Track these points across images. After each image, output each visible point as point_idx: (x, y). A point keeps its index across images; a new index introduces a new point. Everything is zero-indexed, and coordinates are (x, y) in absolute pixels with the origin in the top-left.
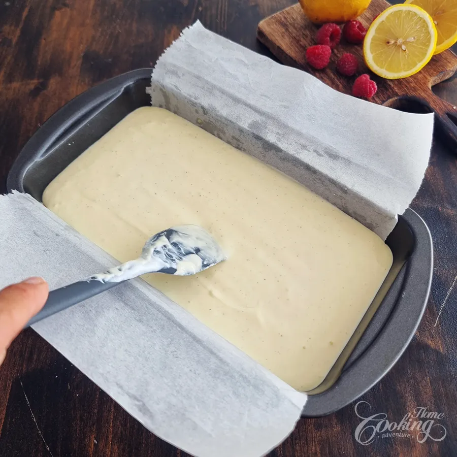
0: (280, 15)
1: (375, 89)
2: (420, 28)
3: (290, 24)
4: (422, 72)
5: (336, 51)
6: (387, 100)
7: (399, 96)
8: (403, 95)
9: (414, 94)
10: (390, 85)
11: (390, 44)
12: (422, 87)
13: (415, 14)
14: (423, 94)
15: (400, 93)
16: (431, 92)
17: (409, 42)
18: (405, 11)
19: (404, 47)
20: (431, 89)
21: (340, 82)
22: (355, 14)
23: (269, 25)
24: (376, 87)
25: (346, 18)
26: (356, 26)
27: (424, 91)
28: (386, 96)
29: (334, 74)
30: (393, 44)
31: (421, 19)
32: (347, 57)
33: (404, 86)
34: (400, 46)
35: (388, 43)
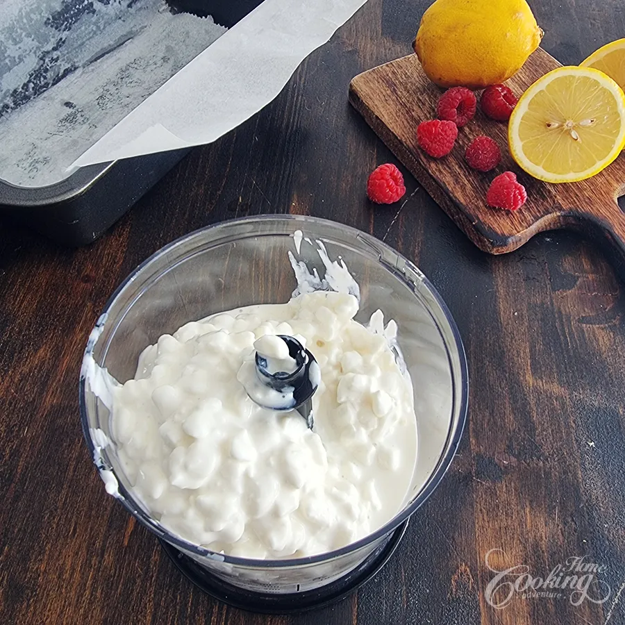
0: (388, 69)
1: (522, 198)
2: (601, 106)
3: (401, 83)
4: (604, 173)
5: (467, 130)
6: (542, 216)
7: (564, 210)
8: (571, 209)
9: (588, 209)
10: (549, 192)
11: (552, 127)
12: (602, 198)
13: (596, 83)
14: (603, 210)
15: (566, 206)
16: (617, 208)
17: (584, 126)
18: (579, 79)
19: (574, 134)
20: (617, 202)
21: (469, 181)
22: (501, 76)
23: (366, 82)
24: (525, 194)
25: (486, 82)
26: (502, 94)
27: (606, 204)
28: (542, 209)
29: (460, 167)
30: (558, 127)
31: (604, 91)
32: (482, 141)
33: (572, 195)
34: (568, 132)
35: (549, 125)
